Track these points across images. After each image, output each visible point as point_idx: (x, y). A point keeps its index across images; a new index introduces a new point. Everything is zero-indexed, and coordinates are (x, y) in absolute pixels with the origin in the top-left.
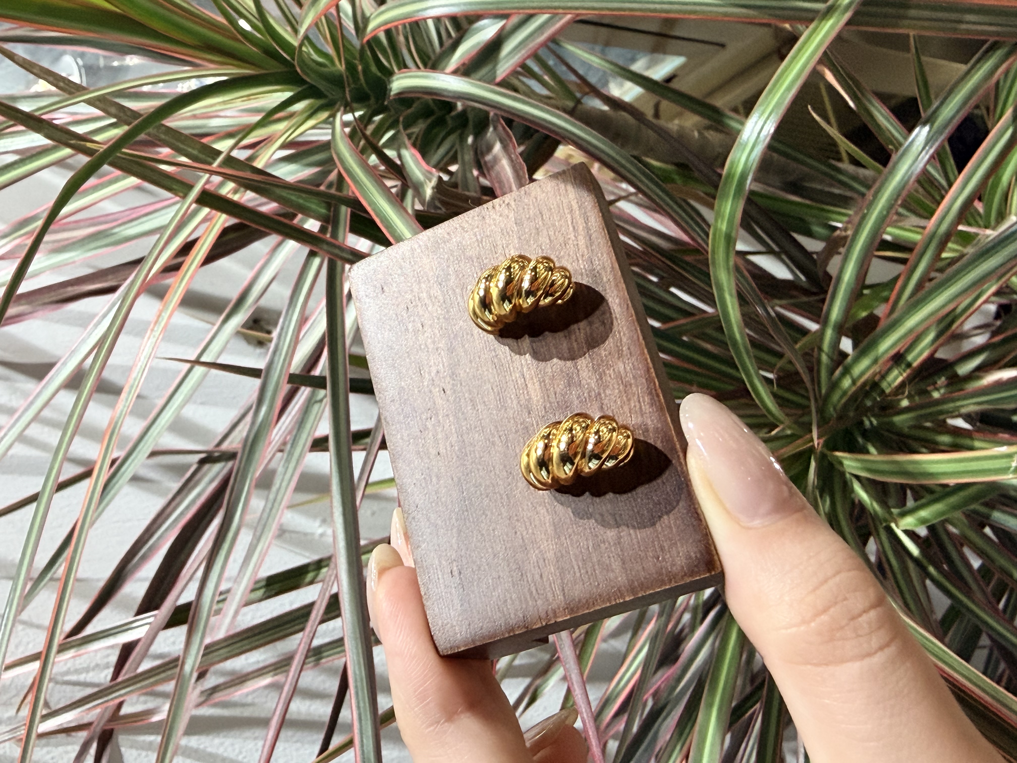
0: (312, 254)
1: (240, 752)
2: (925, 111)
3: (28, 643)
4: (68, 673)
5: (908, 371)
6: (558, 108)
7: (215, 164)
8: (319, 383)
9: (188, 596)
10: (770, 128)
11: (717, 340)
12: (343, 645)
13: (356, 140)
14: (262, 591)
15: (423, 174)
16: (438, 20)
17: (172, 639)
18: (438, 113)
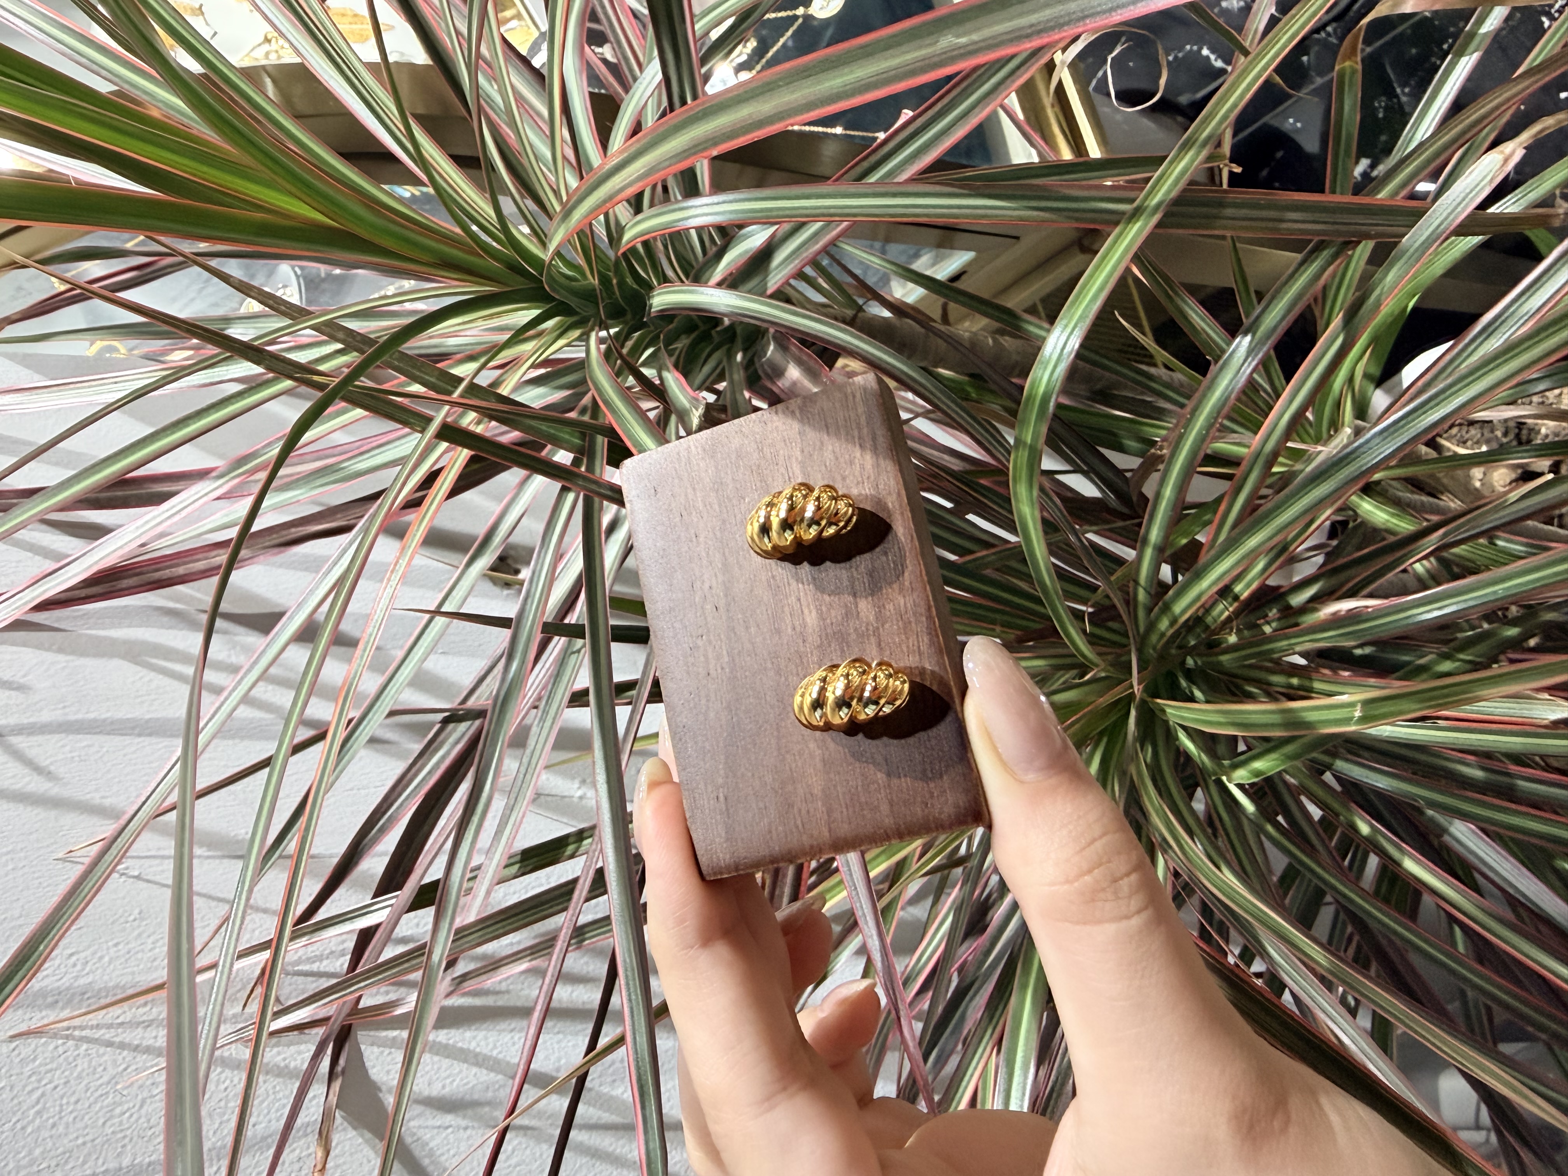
0: (564, 490)
1: (495, 1047)
2: (1247, 317)
3: (254, 931)
4: (299, 962)
5: (1236, 604)
6: (836, 319)
7: (456, 394)
8: (576, 632)
9: (435, 873)
10: (1075, 343)
11: (1020, 572)
12: (610, 924)
13: (612, 361)
14: (517, 866)
15: (690, 402)
16: (699, 230)
17: (416, 921)
18: (702, 327)
